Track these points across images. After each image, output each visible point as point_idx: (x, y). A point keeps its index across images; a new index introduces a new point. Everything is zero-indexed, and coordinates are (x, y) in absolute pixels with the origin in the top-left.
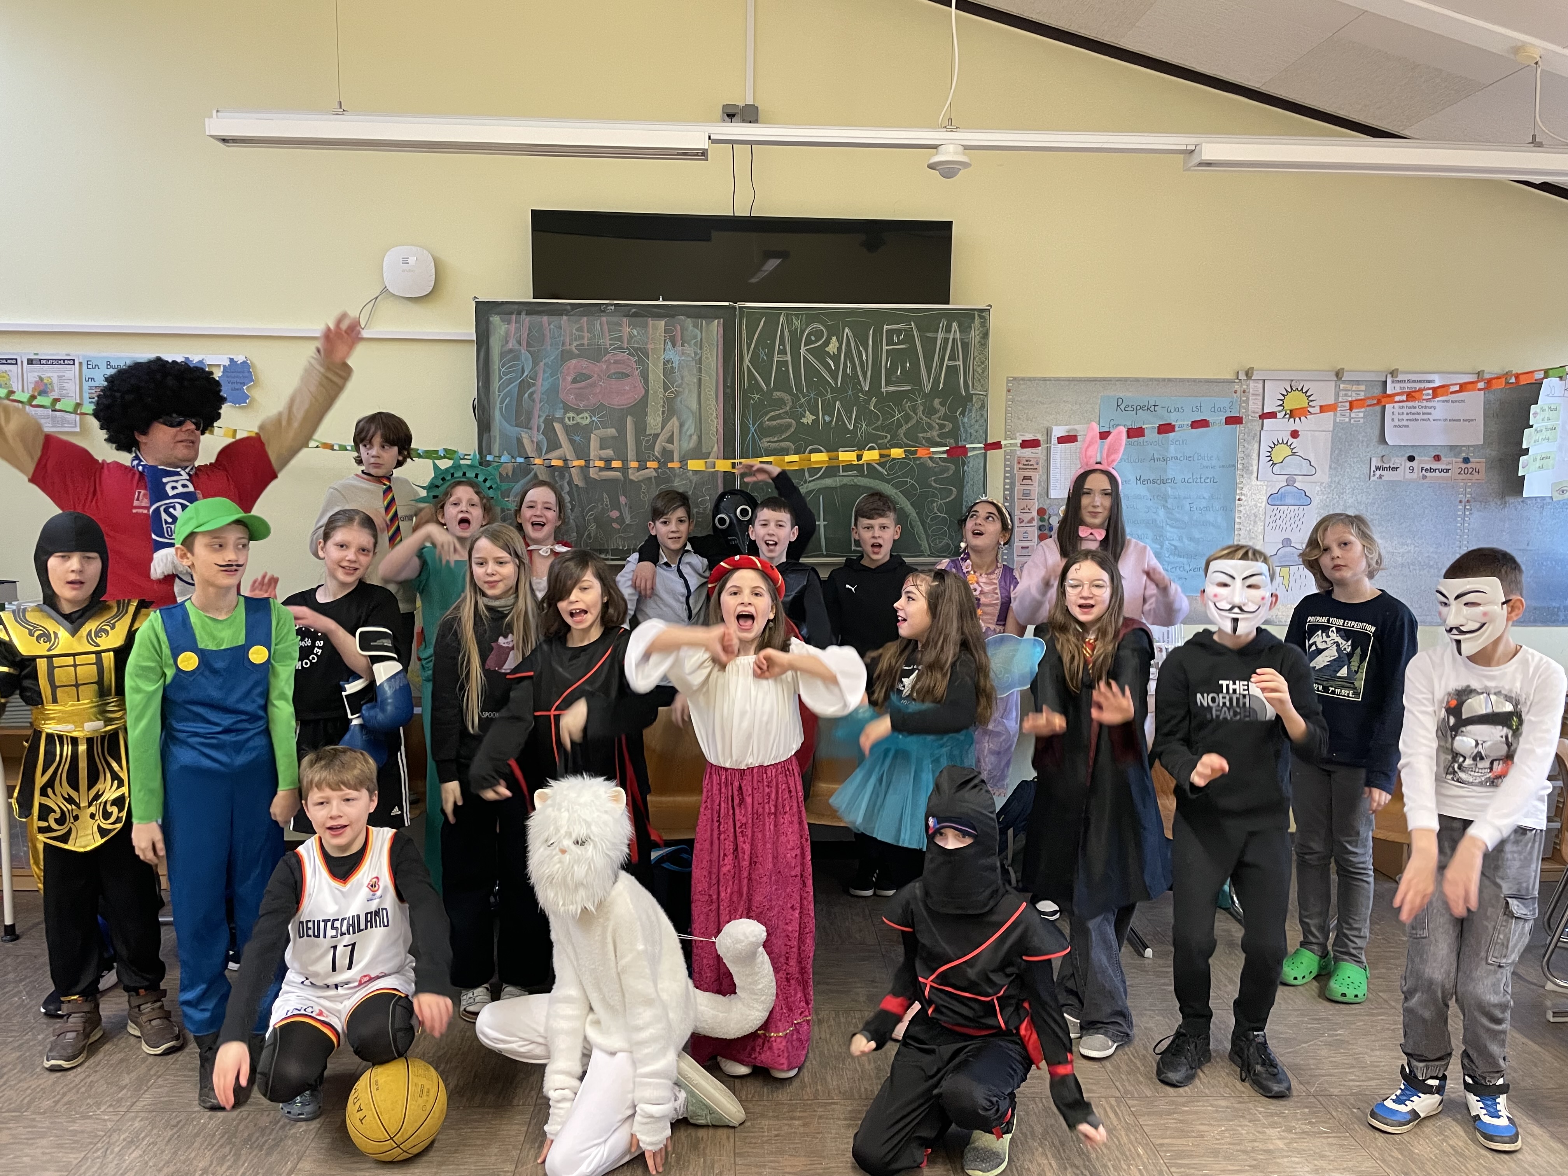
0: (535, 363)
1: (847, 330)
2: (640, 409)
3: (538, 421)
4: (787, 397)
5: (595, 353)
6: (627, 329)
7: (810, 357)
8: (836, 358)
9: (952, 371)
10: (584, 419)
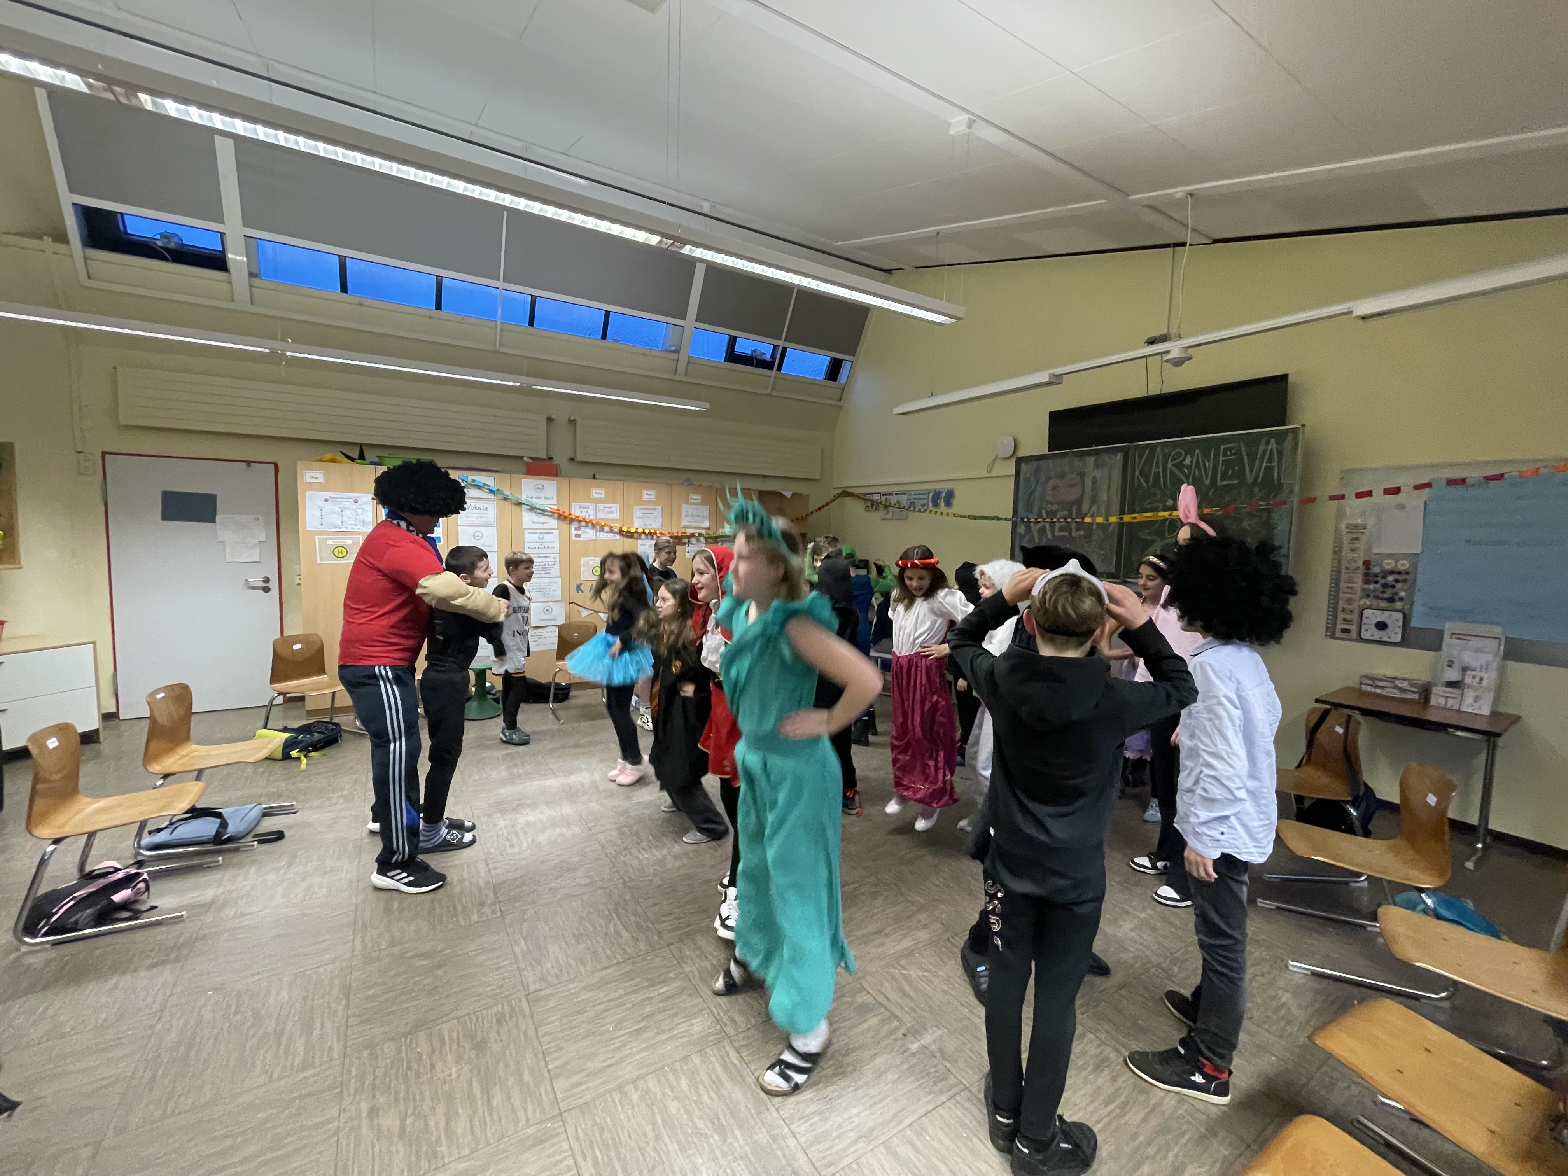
0: (1037, 484)
1: (1197, 451)
2: (1079, 502)
3: (1036, 510)
4: (1159, 492)
5: (1061, 476)
6: (1077, 463)
7: (1173, 468)
8: (1189, 467)
9: (1269, 470)
10: (1055, 507)
